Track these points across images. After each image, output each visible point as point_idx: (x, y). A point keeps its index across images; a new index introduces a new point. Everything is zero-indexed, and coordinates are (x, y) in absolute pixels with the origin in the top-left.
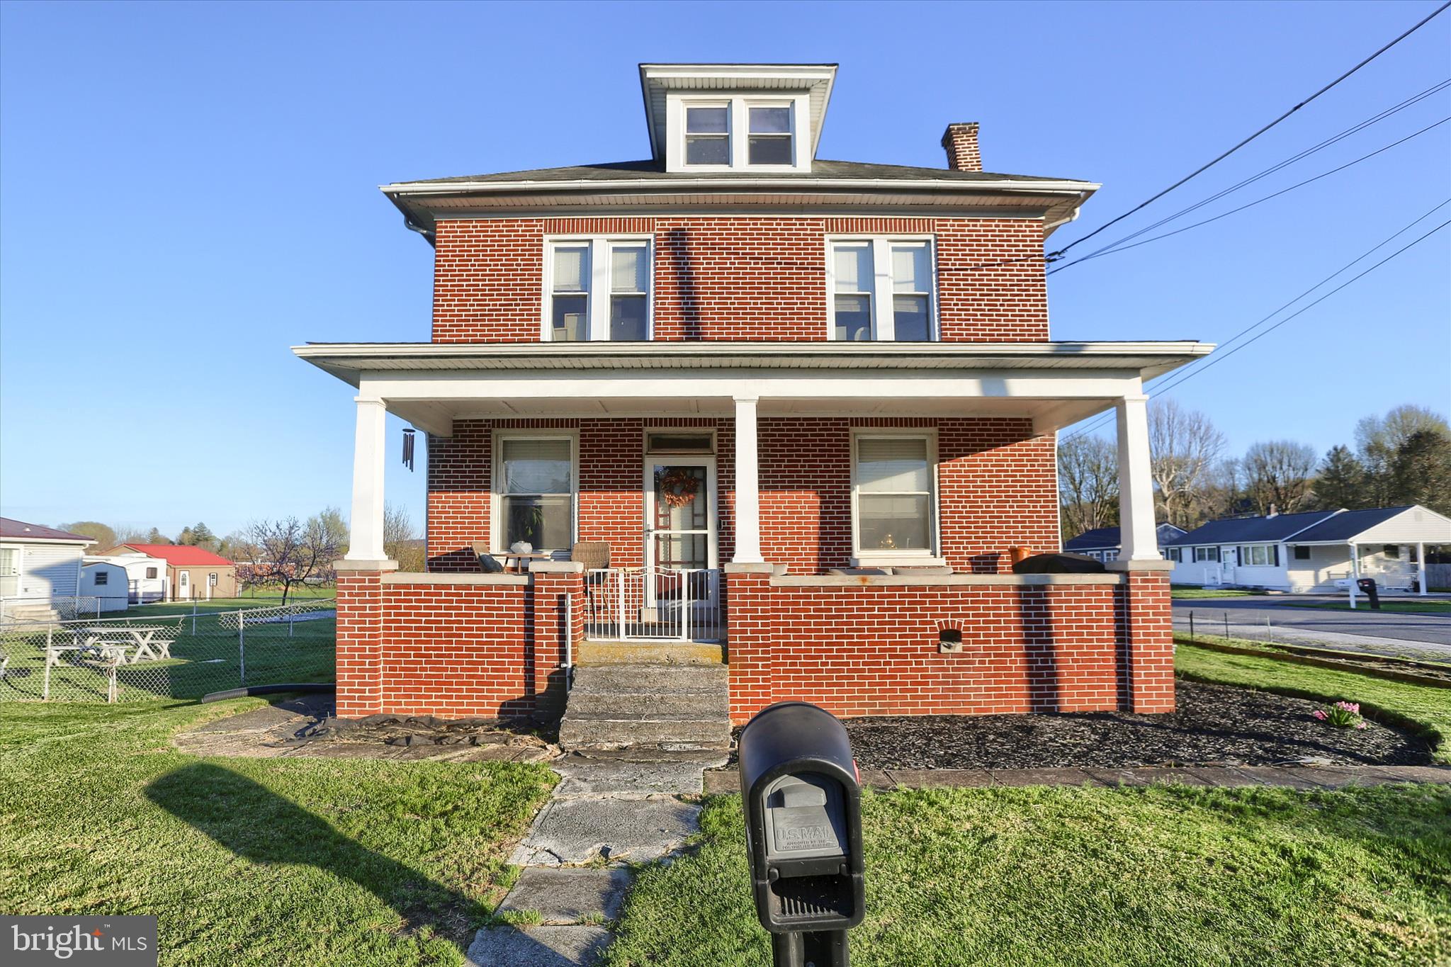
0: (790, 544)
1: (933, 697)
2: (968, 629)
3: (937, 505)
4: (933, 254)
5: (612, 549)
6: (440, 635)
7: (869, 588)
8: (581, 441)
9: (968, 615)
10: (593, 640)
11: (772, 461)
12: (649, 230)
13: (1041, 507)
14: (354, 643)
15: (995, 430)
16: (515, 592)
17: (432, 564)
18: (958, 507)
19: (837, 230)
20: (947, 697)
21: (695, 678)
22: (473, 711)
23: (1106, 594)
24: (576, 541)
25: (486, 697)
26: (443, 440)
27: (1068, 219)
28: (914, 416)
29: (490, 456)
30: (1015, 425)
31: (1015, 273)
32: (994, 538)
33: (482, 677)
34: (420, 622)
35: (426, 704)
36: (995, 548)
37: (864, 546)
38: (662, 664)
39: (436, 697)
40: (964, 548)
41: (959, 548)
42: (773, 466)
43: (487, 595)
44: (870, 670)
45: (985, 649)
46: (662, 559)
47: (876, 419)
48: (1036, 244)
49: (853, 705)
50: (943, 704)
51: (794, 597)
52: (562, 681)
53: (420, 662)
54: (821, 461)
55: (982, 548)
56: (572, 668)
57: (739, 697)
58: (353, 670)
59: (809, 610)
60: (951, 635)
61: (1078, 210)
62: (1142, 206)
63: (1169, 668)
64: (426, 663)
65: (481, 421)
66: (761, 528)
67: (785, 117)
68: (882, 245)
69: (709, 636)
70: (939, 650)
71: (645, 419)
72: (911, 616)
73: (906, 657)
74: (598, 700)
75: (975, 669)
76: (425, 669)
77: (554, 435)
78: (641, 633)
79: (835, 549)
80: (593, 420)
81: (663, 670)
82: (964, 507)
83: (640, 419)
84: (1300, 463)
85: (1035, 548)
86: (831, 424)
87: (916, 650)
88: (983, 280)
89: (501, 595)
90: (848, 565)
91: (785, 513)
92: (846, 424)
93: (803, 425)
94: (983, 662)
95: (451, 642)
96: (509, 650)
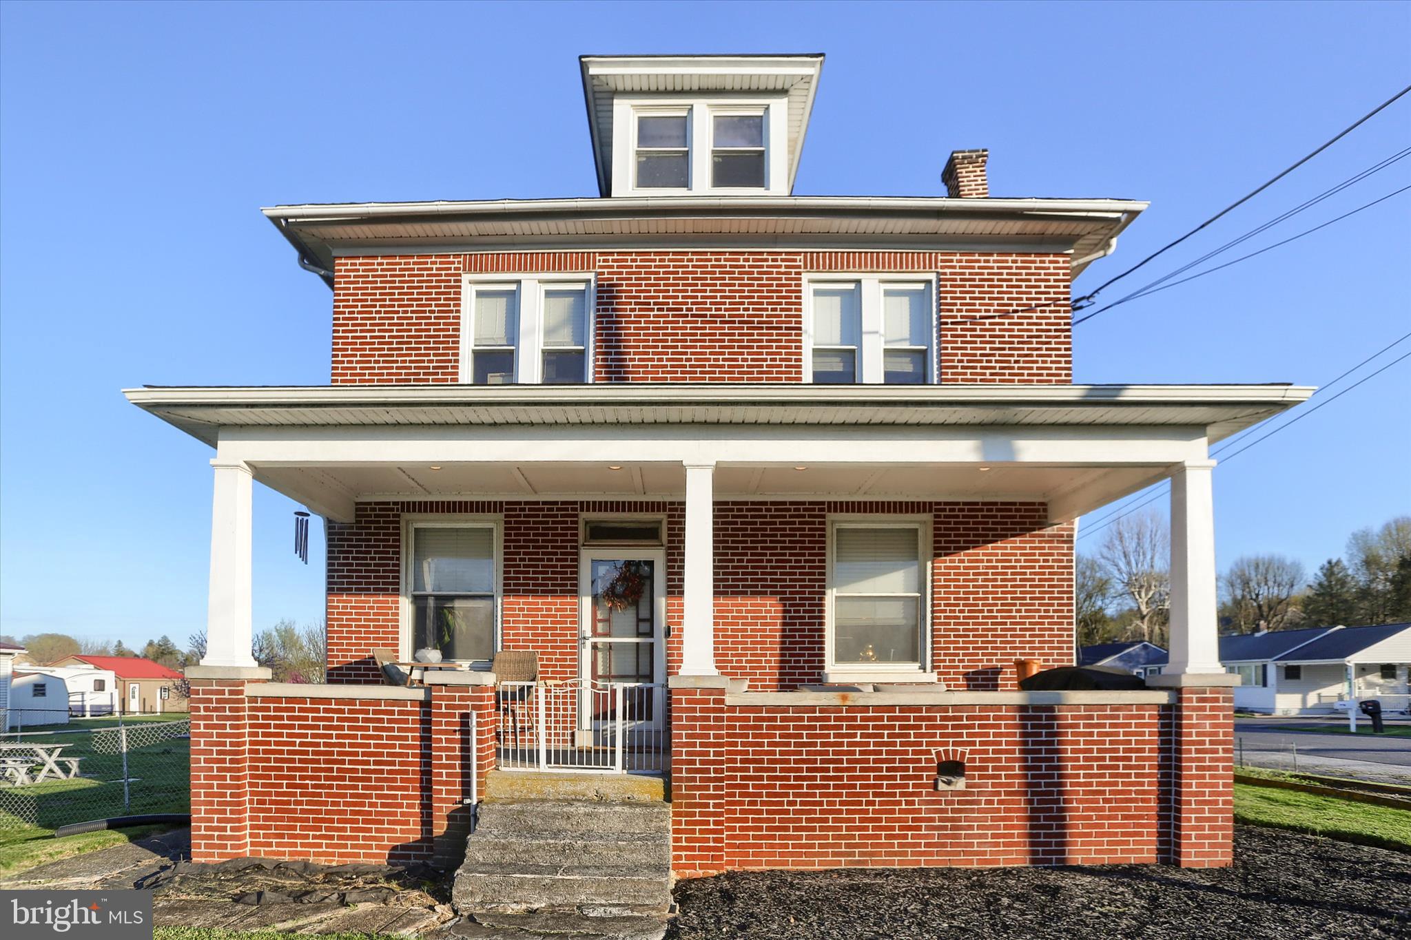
0: (752, 655)
1: (927, 845)
2: (974, 760)
3: (929, 609)
4: (934, 297)
5: (542, 660)
6: (318, 762)
7: (851, 709)
8: (506, 529)
9: (974, 743)
10: (506, 769)
11: (733, 554)
12: (588, 267)
13: (1055, 611)
14: (211, 769)
15: (1002, 517)
16: (409, 708)
17: (332, 675)
18: (954, 611)
19: (818, 267)
20: (944, 845)
21: (628, 820)
22: (358, 855)
23: (1151, 717)
24: (499, 649)
25: (374, 838)
26: (343, 526)
27: (1101, 253)
28: (904, 499)
29: (398, 547)
30: (1026, 510)
31: (1035, 321)
32: (997, 648)
33: (370, 813)
34: (294, 744)
35: (303, 845)
36: (997, 660)
37: (840, 658)
38: (590, 801)
39: (315, 837)
40: (960, 661)
41: (954, 661)
42: (733, 561)
43: (375, 712)
44: (848, 812)
45: (994, 785)
46: (600, 672)
47: (859, 503)
48: (1062, 284)
49: (826, 854)
50: (938, 853)
51: (756, 719)
52: (464, 820)
53: (294, 794)
54: (791, 555)
55: (981, 661)
56: (477, 806)
57: (684, 844)
58: (212, 803)
59: (774, 736)
60: (952, 768)
61: (1114, 241)
62: (1203, 226)
63: (1227, 811)
64: (302, 795)
65: (388, 503)
66: (715, 636)
67: (757, 127)
68: (872, 286)
69: (648, 767)
70: (935, 786)
71: (582, 503)
72: (902, 744)
73: (894, 795)
74: (504, 847)
75: (979, 811)
76: (300, 803)
77: (474, 521)
78: (565, 762)
79: (805, 662)
80: (519, 503)
81: (589, 810)
82: (961, 611)
83: (575, 503)
84: (1286, 578)
85: (1045, 661)
86: (805, 510)
87: (907, 786)
88: (994, 330)
89: (392, 713)
90: (820, 681)
91: (746, 618)
92: (823, 510)
93: (770, 510)
94: (991, 802)
95: (331, 770)
96: (402, 780)
